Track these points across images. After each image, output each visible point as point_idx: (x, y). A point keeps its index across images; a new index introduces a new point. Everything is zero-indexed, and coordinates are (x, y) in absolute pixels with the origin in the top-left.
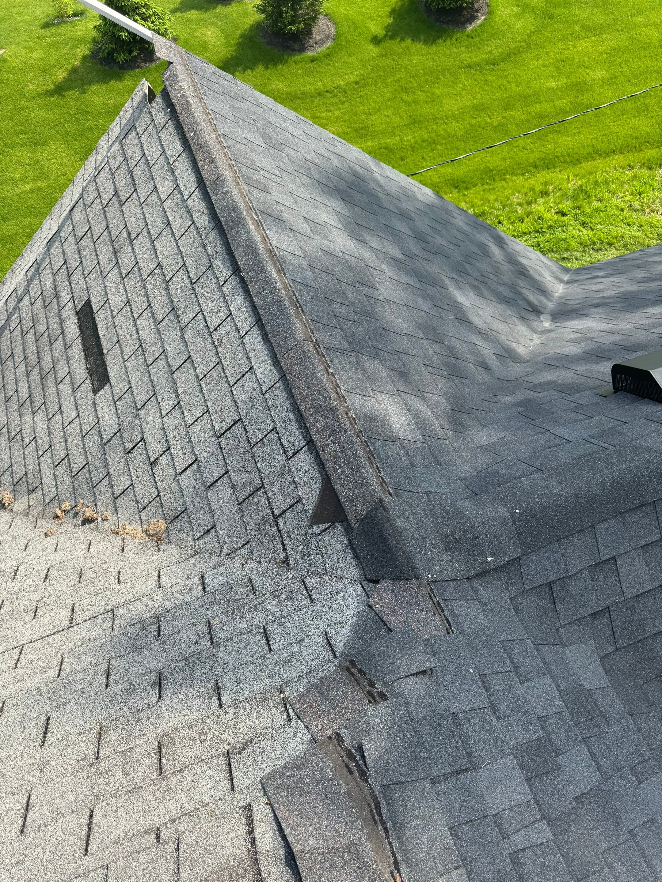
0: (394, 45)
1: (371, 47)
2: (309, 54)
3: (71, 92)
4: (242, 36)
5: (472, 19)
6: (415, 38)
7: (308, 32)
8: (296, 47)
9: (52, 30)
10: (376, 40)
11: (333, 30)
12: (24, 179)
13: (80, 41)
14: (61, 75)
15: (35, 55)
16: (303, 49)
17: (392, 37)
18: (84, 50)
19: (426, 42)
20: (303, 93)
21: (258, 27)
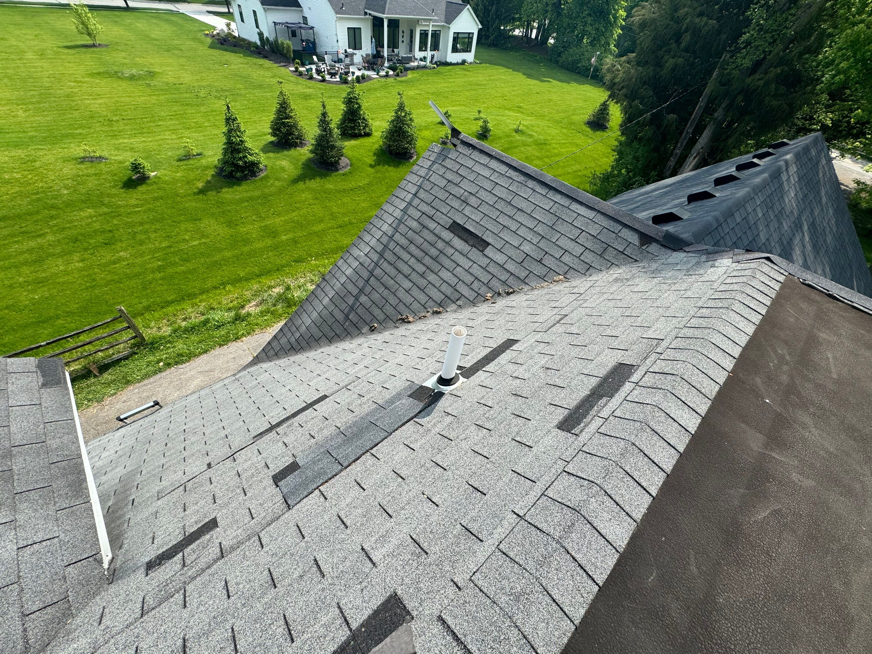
0: (379, 168)
1: (370, 169)
2: (341, 172)
3: (210, 193)
4: (303, 164)
5: (411, 157)
6: (389, 165)
7: (337, 162)
8: (333, 169)
9: (185, 162)
10: (371, 166)
11: (348, 161)
12: (192, 238)
13: (207, 168)
14: (200, 185)
15: (178, 174)
16: (337, 170)
17: (379, 165)
18: (212, 172)
19: (394, 166)
20: (344, 189)
21: (310, 160)
